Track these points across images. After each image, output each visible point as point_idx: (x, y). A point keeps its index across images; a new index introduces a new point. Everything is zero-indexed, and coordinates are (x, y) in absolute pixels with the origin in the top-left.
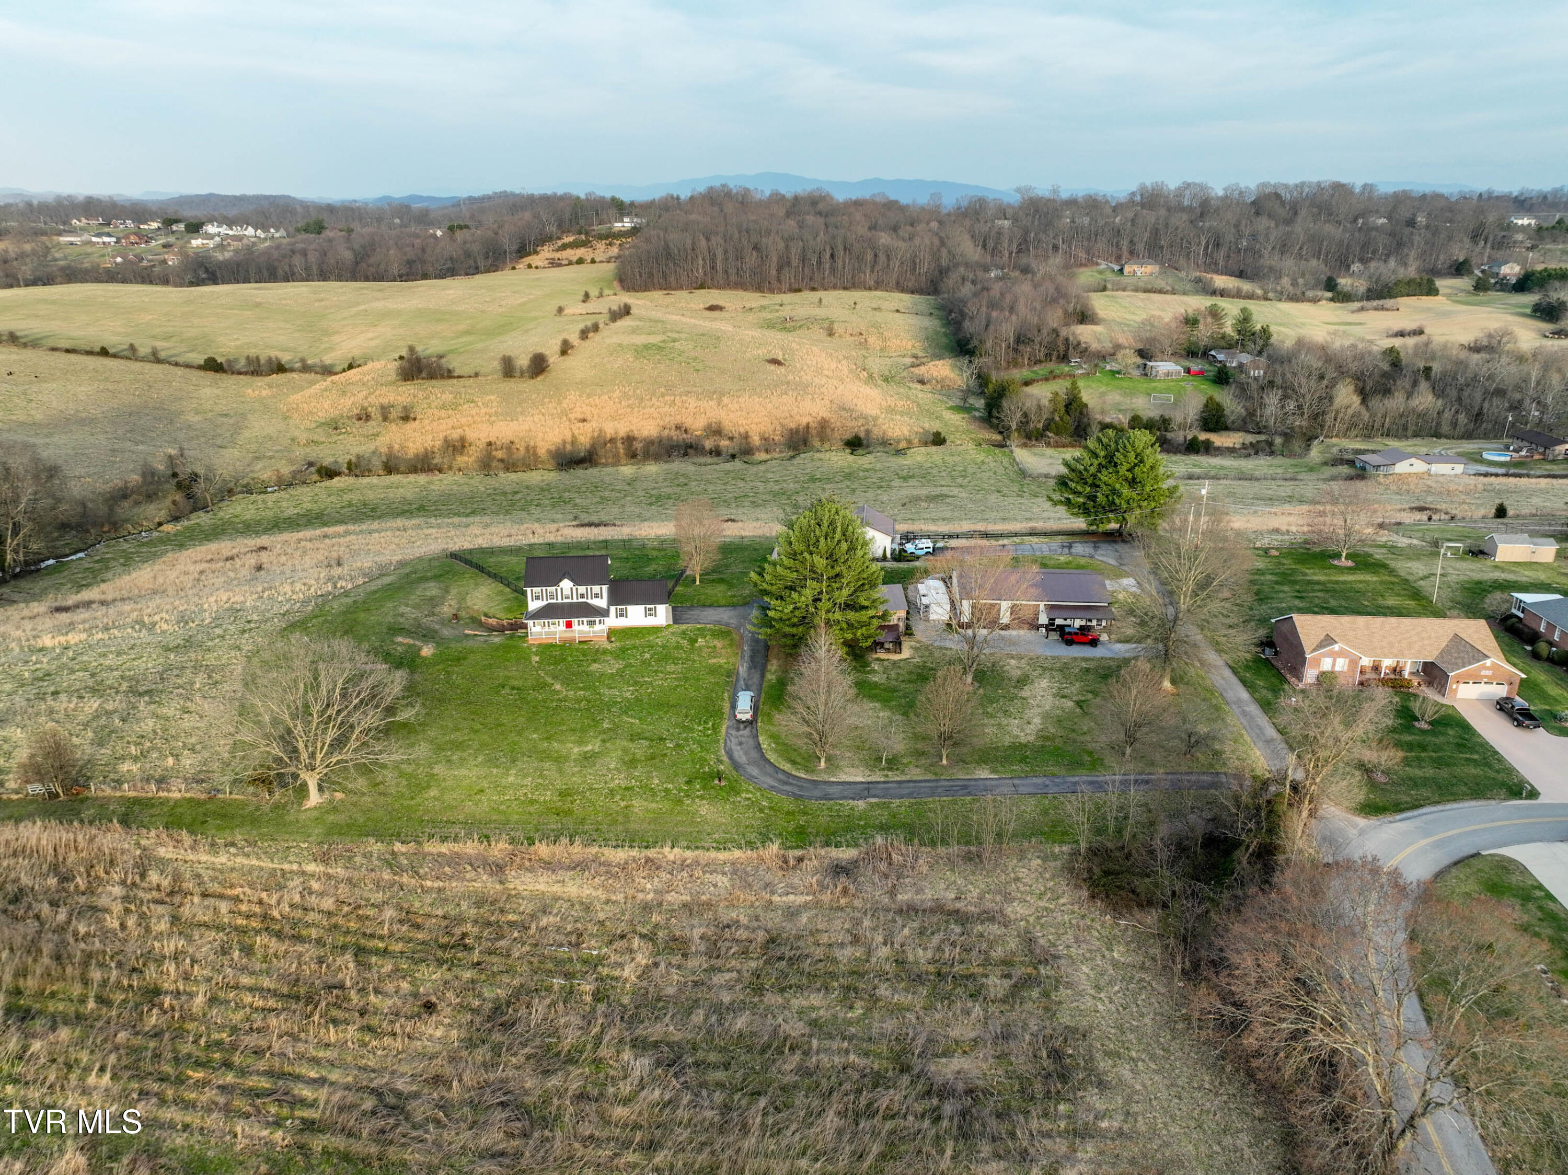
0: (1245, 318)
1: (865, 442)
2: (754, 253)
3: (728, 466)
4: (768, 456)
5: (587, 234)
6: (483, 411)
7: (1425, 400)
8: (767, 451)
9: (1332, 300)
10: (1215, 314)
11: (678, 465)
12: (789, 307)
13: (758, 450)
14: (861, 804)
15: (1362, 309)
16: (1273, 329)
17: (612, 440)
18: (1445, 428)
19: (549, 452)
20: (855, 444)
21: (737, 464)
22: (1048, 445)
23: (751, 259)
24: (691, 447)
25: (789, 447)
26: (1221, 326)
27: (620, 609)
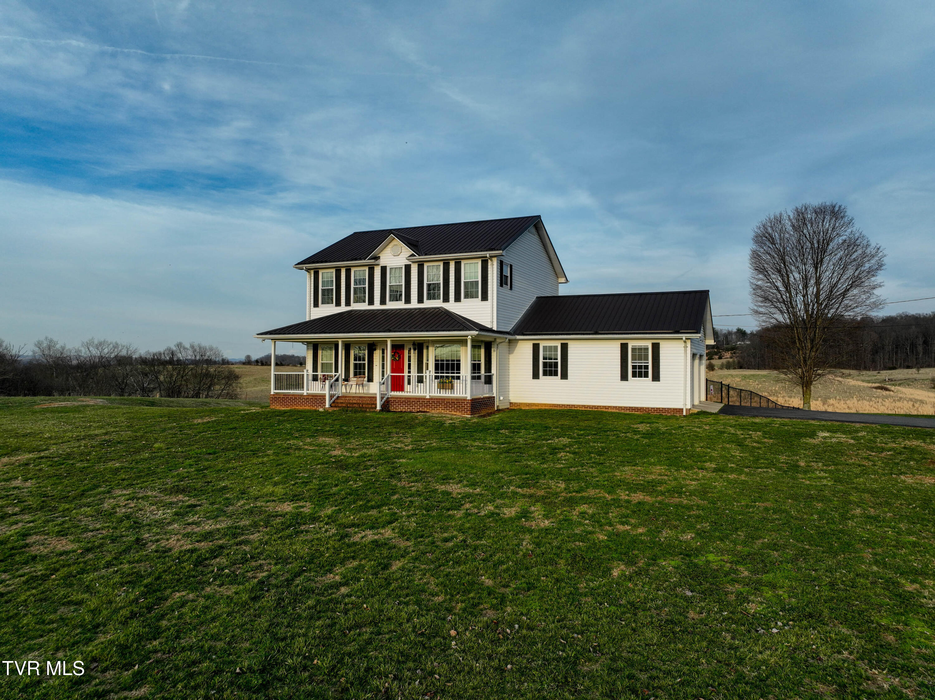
27: (545, 348)
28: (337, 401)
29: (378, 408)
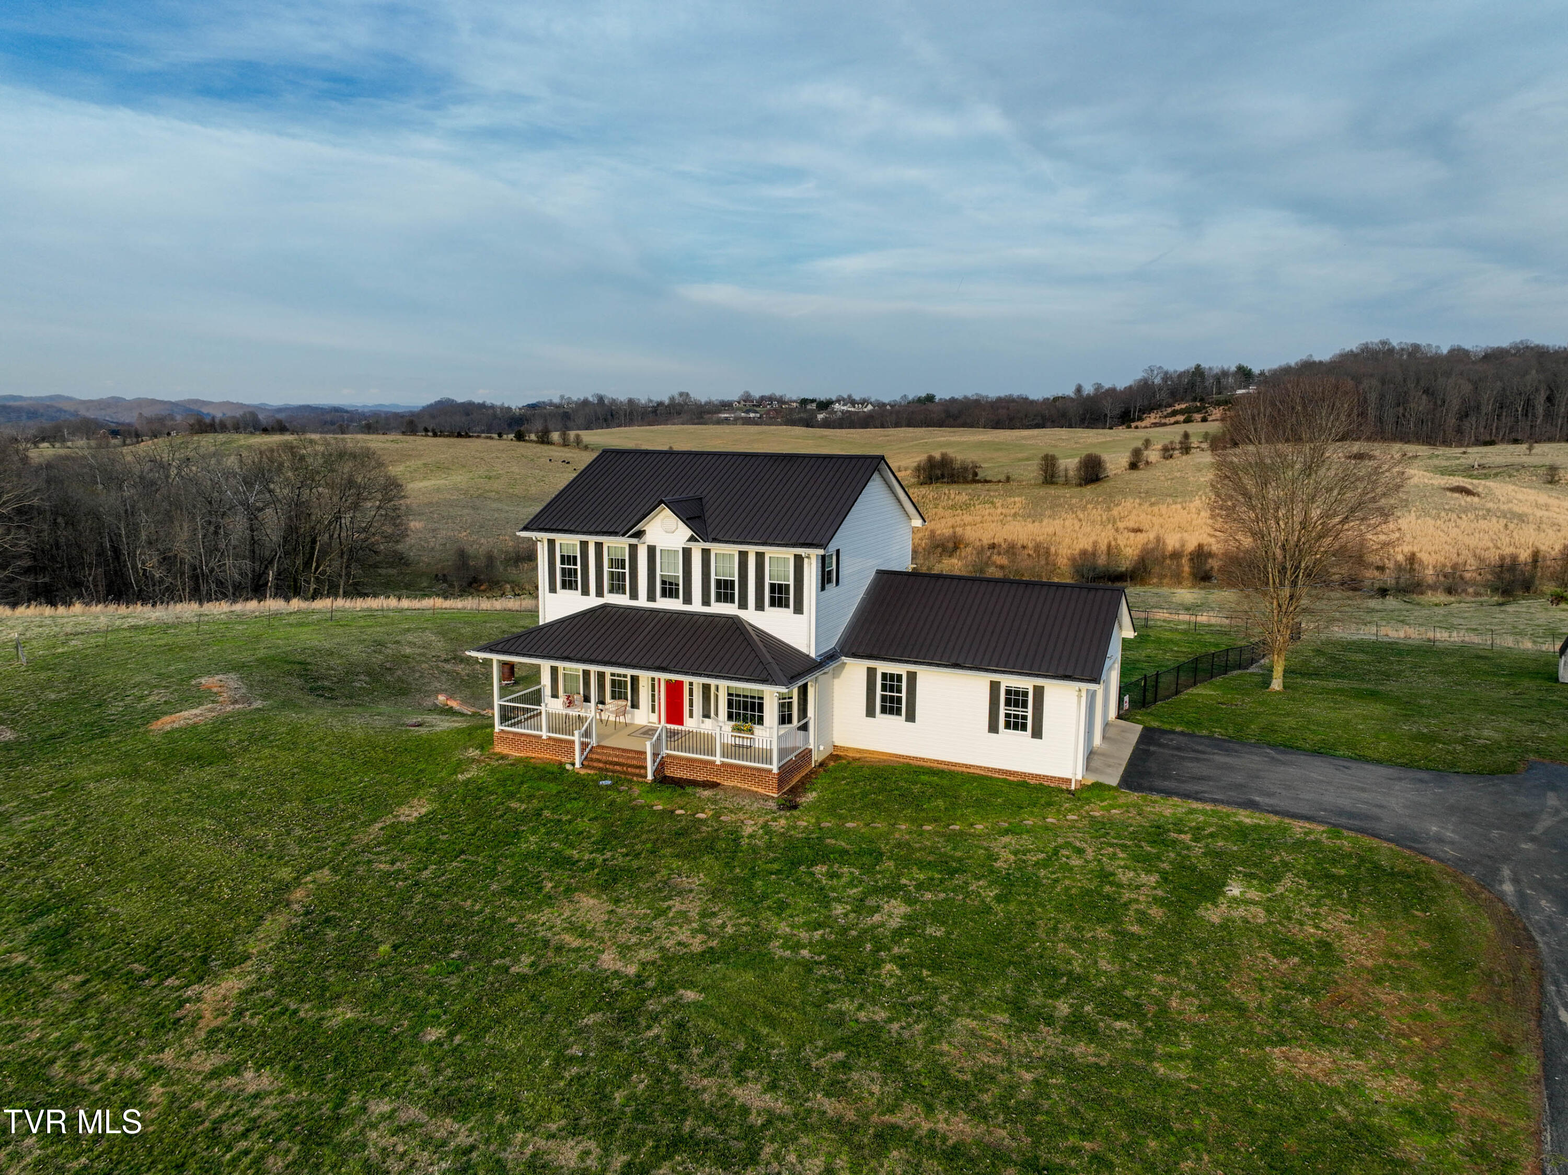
2: (1424, 397)
3: (1373, 603)
5: (1202, 400)
6: (999, 511)
13: (1433, 588)
17: (1176, 555)
19: (1073, 559)
21: (1391, 602)
23: (1420, 405)
27: (884, 676)
28: (590, 756)
29: (650, 777)
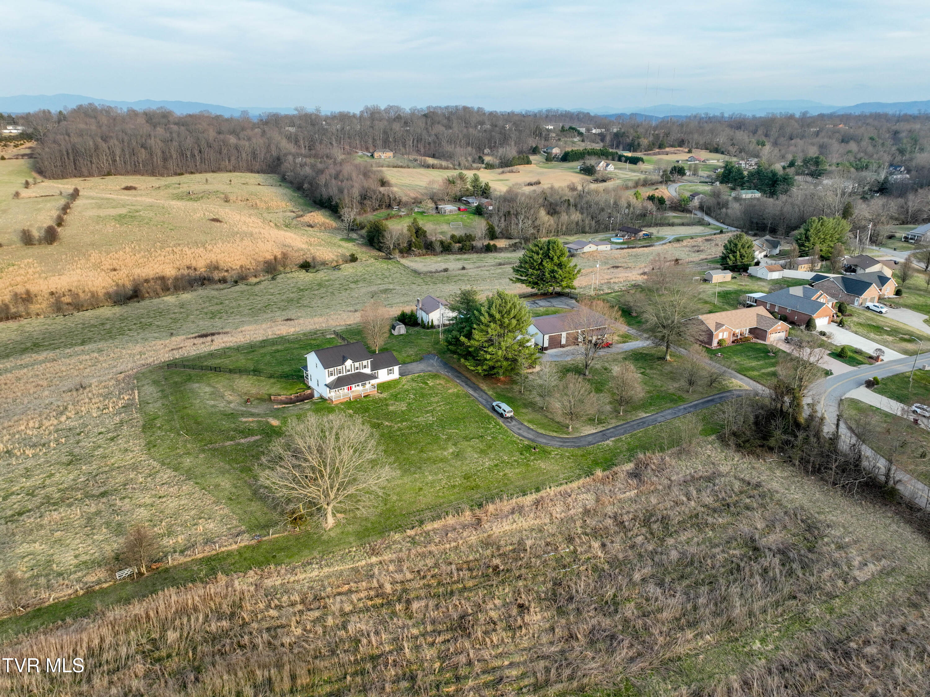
0: (476, 179)
1: (312, 264)
2: (144, 150)
3: (237, 288)
4: (257, 280)
6: (30, 270)
7: (576, 216)
8: (255, 276)
9: (486, 168)
10: (462, 177)
11: (201, 292)
12: (185, 185)
14: (610, 442)
15: (503, 172)
16: (490, 185)
17: (147, 281)
18: (587, 229)
20: (306, 266)
21: (241, 287)
22: (415, 255)
23: (143, 154)
24: (205, 279)
25: (267, 272)
26: (465, 184)
